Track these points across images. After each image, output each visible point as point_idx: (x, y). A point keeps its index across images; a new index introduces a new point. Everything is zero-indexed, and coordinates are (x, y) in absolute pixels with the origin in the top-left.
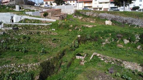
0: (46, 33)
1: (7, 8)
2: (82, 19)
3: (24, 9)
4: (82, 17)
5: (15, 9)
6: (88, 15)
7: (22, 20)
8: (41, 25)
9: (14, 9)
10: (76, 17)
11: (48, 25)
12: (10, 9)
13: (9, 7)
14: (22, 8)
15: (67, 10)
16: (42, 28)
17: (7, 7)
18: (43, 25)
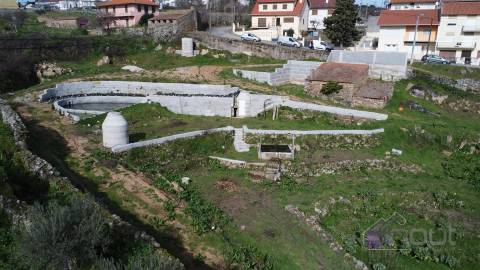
0: (384, 165)
1: (159, 47)
2: (447, 102)
3: (206, 48)
4: (446, 97)
5: (180, 48)
6: (464, 89)
7: (271, 111)
8: (351, 136)
9: (178, 52)
10: (423, 93)
11: (374, 136)
12: (168, 51)
13: (164, 44)
14: (198, 44)
15: (382, 66)
16: (352, 143)
17: (156, 45)
18: (356, 136)
